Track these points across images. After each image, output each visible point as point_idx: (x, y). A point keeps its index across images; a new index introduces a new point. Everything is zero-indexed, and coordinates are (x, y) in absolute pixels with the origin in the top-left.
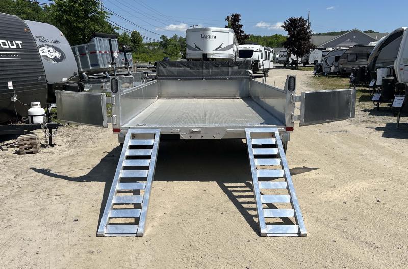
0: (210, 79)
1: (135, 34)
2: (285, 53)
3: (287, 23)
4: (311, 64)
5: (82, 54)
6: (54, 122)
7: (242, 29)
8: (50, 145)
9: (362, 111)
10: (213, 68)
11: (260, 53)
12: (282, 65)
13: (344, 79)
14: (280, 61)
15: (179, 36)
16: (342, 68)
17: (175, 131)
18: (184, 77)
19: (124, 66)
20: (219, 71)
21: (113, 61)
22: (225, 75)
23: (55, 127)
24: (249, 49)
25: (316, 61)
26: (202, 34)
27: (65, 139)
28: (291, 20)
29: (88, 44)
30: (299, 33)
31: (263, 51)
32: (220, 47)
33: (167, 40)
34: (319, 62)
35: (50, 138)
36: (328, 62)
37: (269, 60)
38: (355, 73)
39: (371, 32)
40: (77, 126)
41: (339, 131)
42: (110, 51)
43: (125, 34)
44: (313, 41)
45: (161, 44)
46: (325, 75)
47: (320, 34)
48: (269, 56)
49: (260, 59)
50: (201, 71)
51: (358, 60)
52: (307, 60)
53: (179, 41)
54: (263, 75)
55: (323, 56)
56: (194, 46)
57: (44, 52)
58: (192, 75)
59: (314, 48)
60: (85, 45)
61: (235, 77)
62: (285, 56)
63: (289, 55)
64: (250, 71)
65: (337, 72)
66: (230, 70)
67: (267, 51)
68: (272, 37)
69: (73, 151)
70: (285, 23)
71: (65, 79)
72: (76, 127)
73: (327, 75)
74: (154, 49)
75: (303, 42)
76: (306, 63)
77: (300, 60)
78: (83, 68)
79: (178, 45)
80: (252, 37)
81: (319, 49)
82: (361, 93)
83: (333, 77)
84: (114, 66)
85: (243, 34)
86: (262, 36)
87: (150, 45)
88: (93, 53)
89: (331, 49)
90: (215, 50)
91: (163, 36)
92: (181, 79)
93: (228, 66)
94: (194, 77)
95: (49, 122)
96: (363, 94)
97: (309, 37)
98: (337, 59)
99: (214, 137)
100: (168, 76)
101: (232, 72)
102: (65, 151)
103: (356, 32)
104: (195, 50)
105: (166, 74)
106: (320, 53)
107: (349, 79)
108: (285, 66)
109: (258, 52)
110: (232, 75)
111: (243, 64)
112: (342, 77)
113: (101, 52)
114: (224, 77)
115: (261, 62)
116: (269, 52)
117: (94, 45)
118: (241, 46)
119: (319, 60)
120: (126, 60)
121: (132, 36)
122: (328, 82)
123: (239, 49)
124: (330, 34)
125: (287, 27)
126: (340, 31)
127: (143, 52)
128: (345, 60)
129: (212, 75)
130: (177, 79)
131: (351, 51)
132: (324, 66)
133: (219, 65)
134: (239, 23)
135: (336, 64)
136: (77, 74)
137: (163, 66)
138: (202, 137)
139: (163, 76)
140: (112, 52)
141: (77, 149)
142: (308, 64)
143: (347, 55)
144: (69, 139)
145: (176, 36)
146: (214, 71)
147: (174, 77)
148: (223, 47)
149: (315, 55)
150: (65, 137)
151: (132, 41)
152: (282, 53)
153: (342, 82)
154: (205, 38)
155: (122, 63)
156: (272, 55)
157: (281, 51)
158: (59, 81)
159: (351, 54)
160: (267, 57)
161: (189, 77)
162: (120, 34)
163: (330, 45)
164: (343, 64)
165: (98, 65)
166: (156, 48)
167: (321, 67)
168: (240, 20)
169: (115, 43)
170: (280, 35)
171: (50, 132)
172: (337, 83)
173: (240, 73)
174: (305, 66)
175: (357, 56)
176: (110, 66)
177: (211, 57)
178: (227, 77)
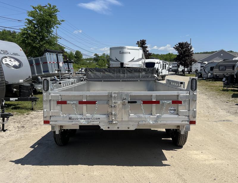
0: (125, 81)
1: (78, 53)
2: (176, 65)
3: (177, 46)
4: (194, 72)
5: (38, 64)
6: (6, 113)
7: (147, 49)
8: (2, 130)
9: (236, 105)
10: (128, 73)
11: (160, 65)
12: (174, 73)
13: (217, 82)
14: (172, 70)
15: (106, 54)
16: (216, 75)
17: (96, 123)
18: (107, 80)
19: (67, 72)
20: (132, 75)
21: (59, 68)
22: (137, 78)
23: (8, 116)
24: (152, 62)
25: (197, 70)
26: (121, 51)
27: (17, 125)
28: (179, 44)
29: (42, 57)
30: (185, 52)
31: (161, 63)
32: (133, 60)
33: (98, 57)
34: (199, 71)
35: (3, 125)
36: (206, 71)
37: (165, 69)
38: (227, 78)
39: (231, 52)
40: (28, 114)
41: (224, 121)
42: (57, 62)
43: (71, 53)
44: (195, 57)
45: (95, 59)
46: (204, 80)
47: (198, 53)
48: (165, 67)
49: (159, 68)
50: (119, 75)
51: (227, 69)
52: (191, 70)
53: (106, 57)
54: (162, 79)
55: (201, 67)
56: (115, 59)
57: (6, 61)
58: (112, 78)
59: (195, 61)
60: (39, 58)
61: (144, 79)
62: (176, 67)
63: (179, 66)
64: (155, 75)
65: (213, 77)
66: (141, 75)
67: (165, 63)
68: (167, 55)
69: (19, 136)
70: (176, 46)
71: (21, 81)
72: (26, 116)
73: (205, 80)
74: (90, 62)
75: (187, 58)
76: (190, 71)
77: (186, 69)
78: (37, 73)
79: (106, 60)
80: (154, 55)
81: (198, 62)
82: (232, 92)
83: (210, 81)
84: (59, 72)
85: (148, 53)
86: (160, 54)
87: (87, 59)
88: (45, 63)
89: (206, 63)
90: (129, 62)
91: (96, 54)
92: (104, 81)
93: (139, 72)
94: (113, 80)
95: (2, 113)
96: (234, 92)
97: (192, 55)
98: (212, 69)
99: (128, 128)
100: (94, 78)
101: (142, 76)
102: (13, 135)
103: (222, 51)
104: (115, 61)
105: (93, 77)
106: (199, 65)
107: (222, 82)
108: (176, 73)
109: (158, 64)
110: (142, 78)
111: (150, 71)
112: (215, 81)
113: (51, 62)
114: (136, 79)
115: (160, 71)
116: (165, 64)
117: (46, 57)
118: (147, 60)
119: (199, 69)
120: (69, 68)
121: (76, 54)
122: (207, 84)
123: (146, 62)
124: (204, 53)
125: (177, 48)
126: (211, 51)
127: (83, 64)
128: (218, 70)
129: (126, 78)
130: (101, 81)
131: (221, 64)
132: (203, 73)
133: (132, 71)
134: (146, 46)
135: (212, 72)
136: (31, 77)
137: (91, 71)
138: (118, 128)
139: (91, 78)
140: (58, 63)
141: (22, 134)
142: (192, 72)
143: (218, 66)
144: (19, 125)
145: (104, 54)
146: (128, 75)
147: (99, 80)
148: (135, 59)
149: (196, 66)
150: (17, 124)
151: (76, 57)
152: (174, 65)
153: (217, 84)
154: (122, 53)
155: (66, 70)
156: (167, 66)
157: (173, 64)
158: (17, 82)
159: (222, 65)
160: (164, 67)
161: (110, 80)
162: (68, 53)
163: (205, 60)
164: (216, 72)
165: (48, 71)
166: (91, 61)
167: (201, 75)
168: (146, 43)
169: (61, 57)
170: (172, 54)
171: (3, 120)
172: (213, 85)
173: (148, 77)
174: (189, 73)
175: (226, 67)
176: (56, 72)
177: (127, 66)
178: (138, 79)
